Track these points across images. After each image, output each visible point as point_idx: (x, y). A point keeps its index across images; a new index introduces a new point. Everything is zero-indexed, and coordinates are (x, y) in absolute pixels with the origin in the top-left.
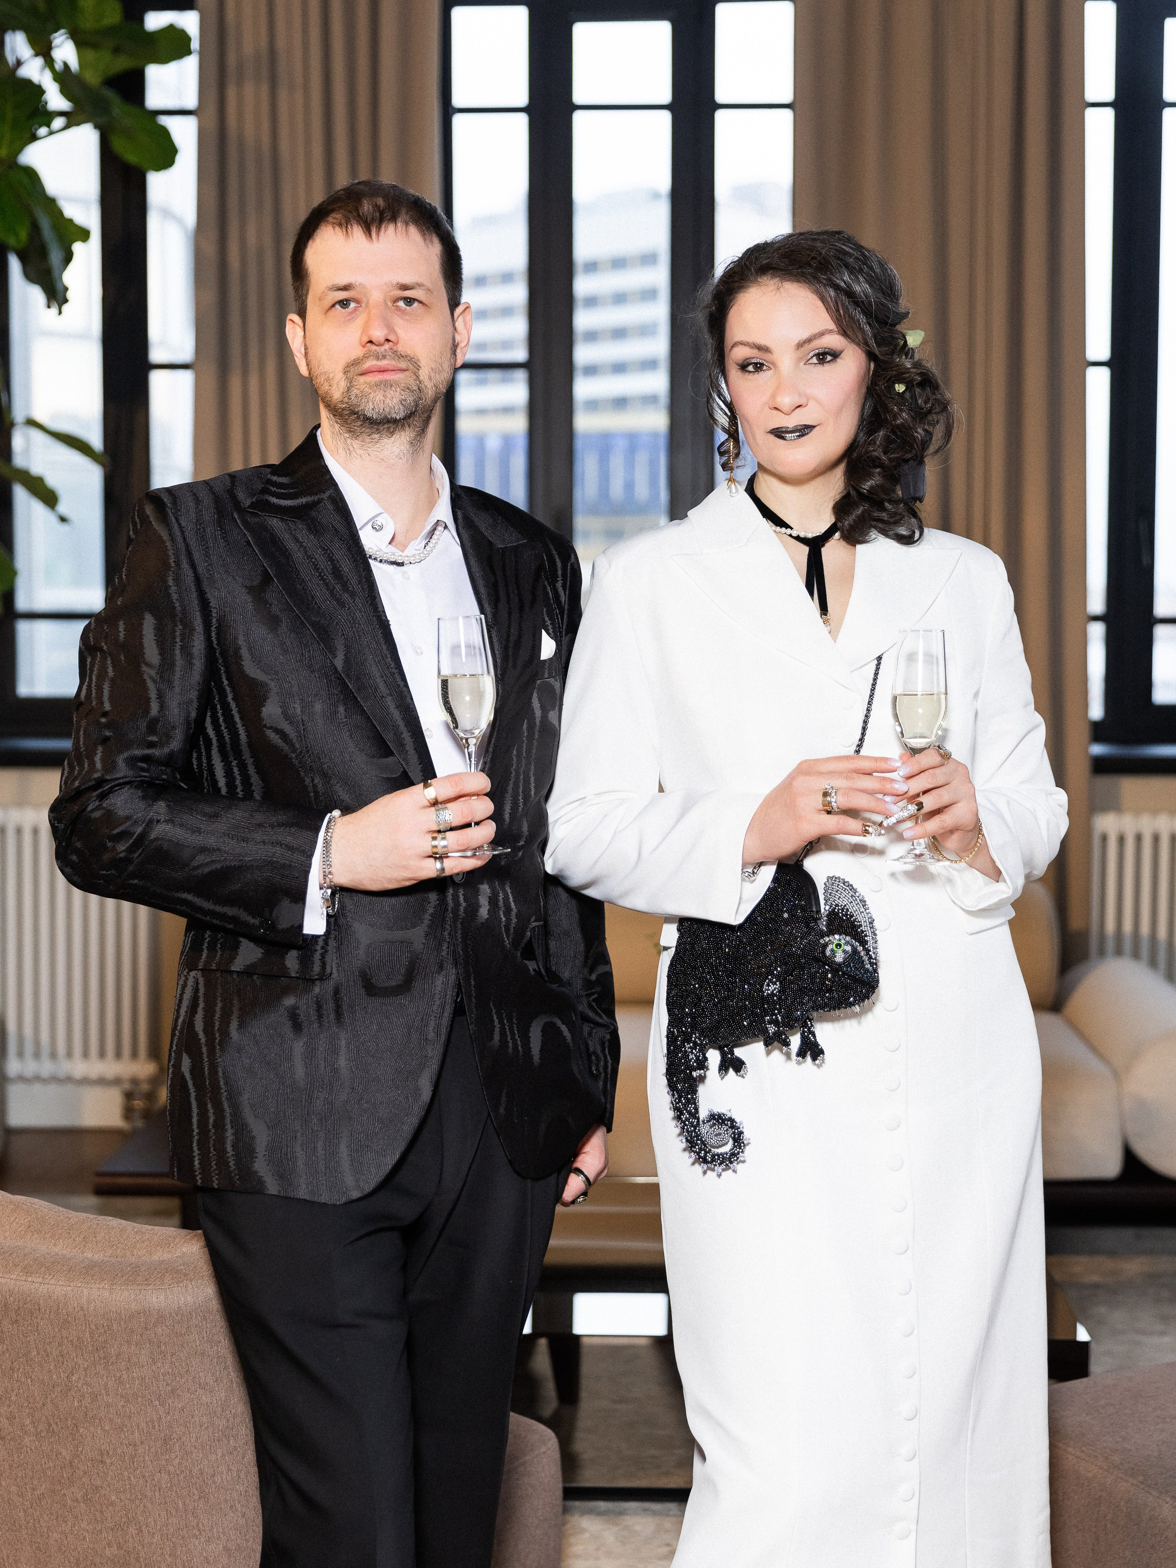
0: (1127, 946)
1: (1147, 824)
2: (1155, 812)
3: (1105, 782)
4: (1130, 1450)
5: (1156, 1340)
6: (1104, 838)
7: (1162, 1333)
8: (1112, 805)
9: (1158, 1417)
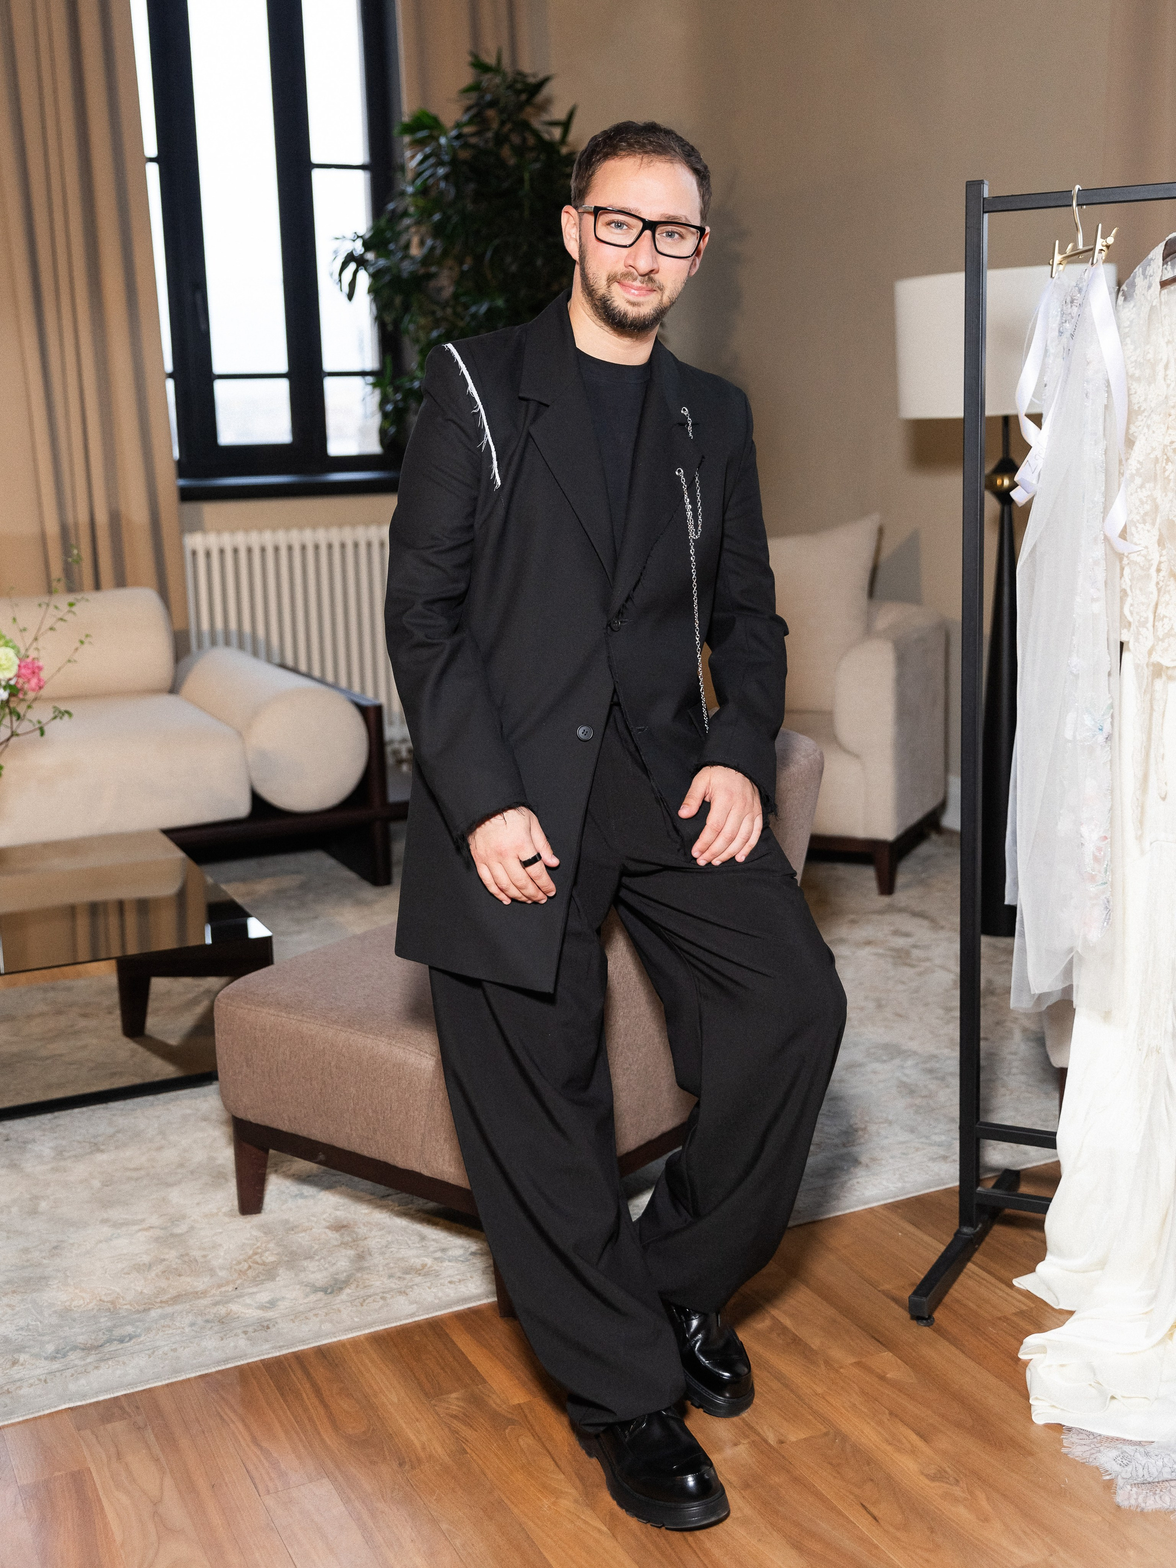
0: (220, 638)
1: (227, 540)
2: (233, 531)
3: (190, 508)
4: (342, 1007)
5: (296, 938)
6: (194, 553)
7: (299, 933)
8: (197, 527)
9: (357, 978)
